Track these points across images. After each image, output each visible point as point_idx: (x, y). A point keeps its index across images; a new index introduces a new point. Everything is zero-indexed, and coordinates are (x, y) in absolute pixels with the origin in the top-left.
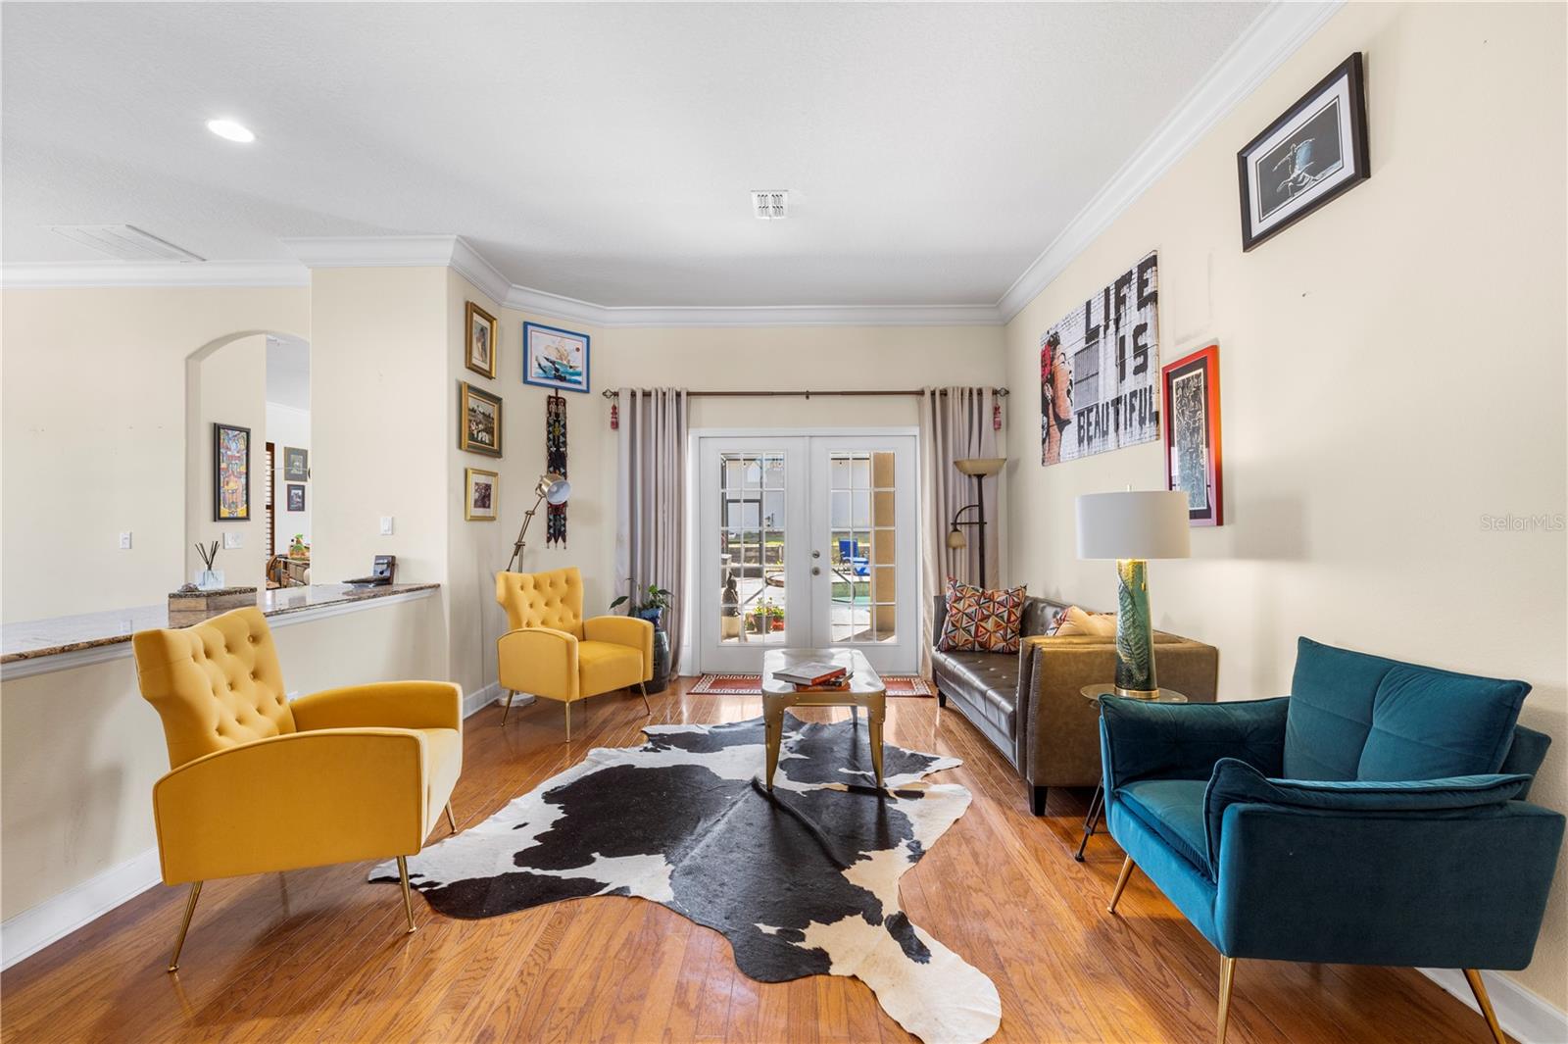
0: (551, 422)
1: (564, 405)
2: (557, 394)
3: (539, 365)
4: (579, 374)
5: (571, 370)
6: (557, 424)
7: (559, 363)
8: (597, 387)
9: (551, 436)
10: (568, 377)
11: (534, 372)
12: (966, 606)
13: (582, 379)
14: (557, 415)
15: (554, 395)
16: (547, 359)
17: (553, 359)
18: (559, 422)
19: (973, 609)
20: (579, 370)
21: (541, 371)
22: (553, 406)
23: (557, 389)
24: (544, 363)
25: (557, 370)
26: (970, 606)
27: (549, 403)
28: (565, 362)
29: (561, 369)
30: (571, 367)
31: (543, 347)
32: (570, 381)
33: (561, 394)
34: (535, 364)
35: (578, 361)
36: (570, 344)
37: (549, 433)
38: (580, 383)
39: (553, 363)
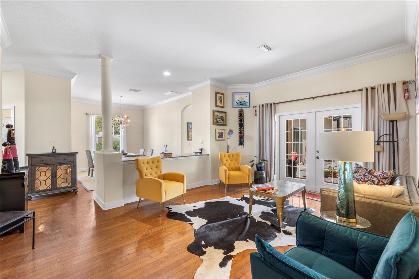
0: (240, 116)
1: (243, 111)
2: (241, 109)
3: (236, 102)
4: (247, 103)
5: (245, 102)
6: (241, 116)
7: (242, 101)
8: (252, 106)
9: (240, 120)
10: (244, 104)
11: (235, 104)
12: (358, 175)
13: (248, 104)
14: (241, 114)
15: (240, 109)
16: (238, 101)
17: (240, 100)
18: (242, 116)
19: (361, 177)
20: (247, 102)
21: (237, 104)
22: (240, 112)
23: (241, 108)
24: (238, 102)
25: (241, 103)
26: (359, 175)
27: (239, 111)
28: (243, 101)
29: (242, 103)
30: (245, 101)
31: (237, 98)
32: (244, 105)
33: (242, 109)
34: (235, 102)
35: (247, 100)
36: (245, 96)
37: (239, 119)
38: (247, 105)
39: (240, 101)
